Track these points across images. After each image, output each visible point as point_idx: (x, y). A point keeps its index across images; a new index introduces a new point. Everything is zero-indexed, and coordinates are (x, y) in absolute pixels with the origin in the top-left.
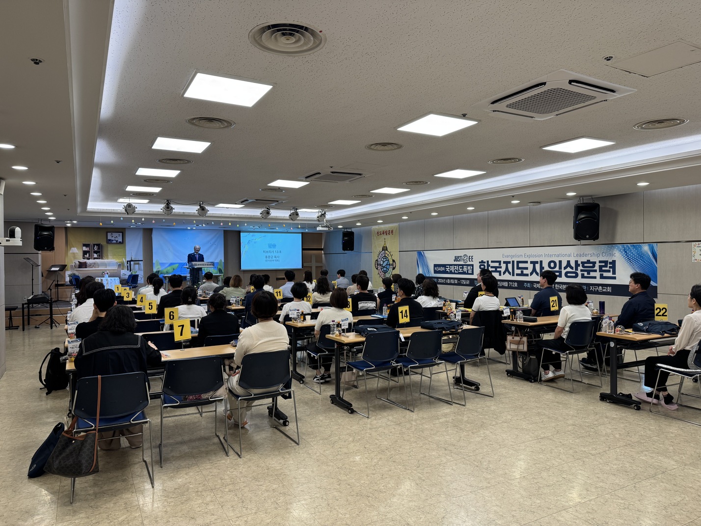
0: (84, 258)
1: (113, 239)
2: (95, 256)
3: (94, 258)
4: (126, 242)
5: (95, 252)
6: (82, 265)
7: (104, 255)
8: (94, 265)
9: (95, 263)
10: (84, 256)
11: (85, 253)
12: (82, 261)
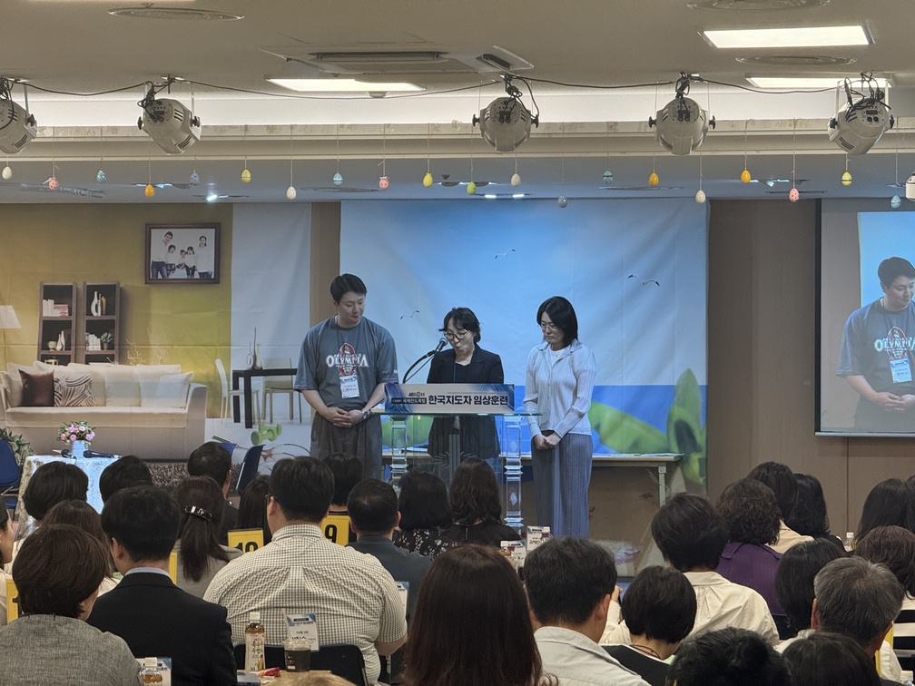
0: (43, 358)
1: (174, 259)
2: (94, 344)
3: (90, 359)
4: (234, 272)
5: (95, 328)
6: (37, 391)
7: (133, 343)
8: (86, 391)
9: (88, 383)
10: (44, 346)
11: (50, 329)
12: (39, 369)
